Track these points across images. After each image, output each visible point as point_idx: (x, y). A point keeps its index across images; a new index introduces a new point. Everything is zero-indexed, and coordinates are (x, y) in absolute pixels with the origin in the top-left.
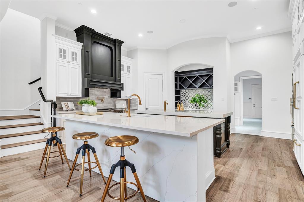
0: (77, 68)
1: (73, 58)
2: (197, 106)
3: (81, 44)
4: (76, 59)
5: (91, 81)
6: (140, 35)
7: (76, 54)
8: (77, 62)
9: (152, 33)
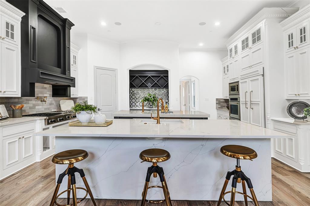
0: (14, 50)
1: (7, 32)
2: (151, 105)
3: (23, 14)
4: (12, 35)
5: (41, 72)
6: (103, 24)
7: (12, 27)
8: (14, 40)
9: (120, 25)
